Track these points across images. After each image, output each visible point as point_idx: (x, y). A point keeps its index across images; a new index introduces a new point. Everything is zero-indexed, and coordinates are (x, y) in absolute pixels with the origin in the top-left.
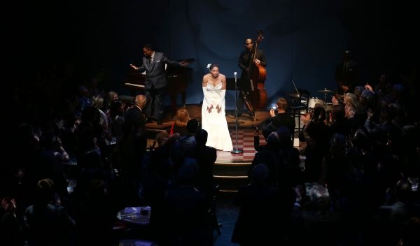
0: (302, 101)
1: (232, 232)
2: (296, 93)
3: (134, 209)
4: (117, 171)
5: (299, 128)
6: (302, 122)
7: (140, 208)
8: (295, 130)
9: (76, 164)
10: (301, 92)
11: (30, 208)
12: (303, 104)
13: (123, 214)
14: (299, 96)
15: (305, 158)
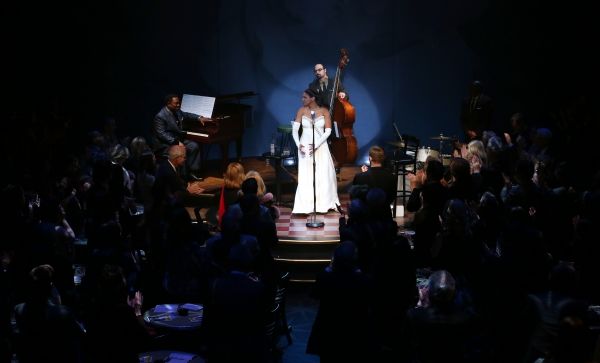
0: (408, 153)
1: (307, 340)
2: (399, 140)
3: (168, 306)
4: (143, 253)
5: (404, 191)
6: (407, 182)
7: (176, 306)
8: (398, 194)
9: (86, 243)
10: (406, 139)
11: (21, 306)
12: (410, 157)
13: (151, 314)
14: (403, 145)
15: (413, 233)
